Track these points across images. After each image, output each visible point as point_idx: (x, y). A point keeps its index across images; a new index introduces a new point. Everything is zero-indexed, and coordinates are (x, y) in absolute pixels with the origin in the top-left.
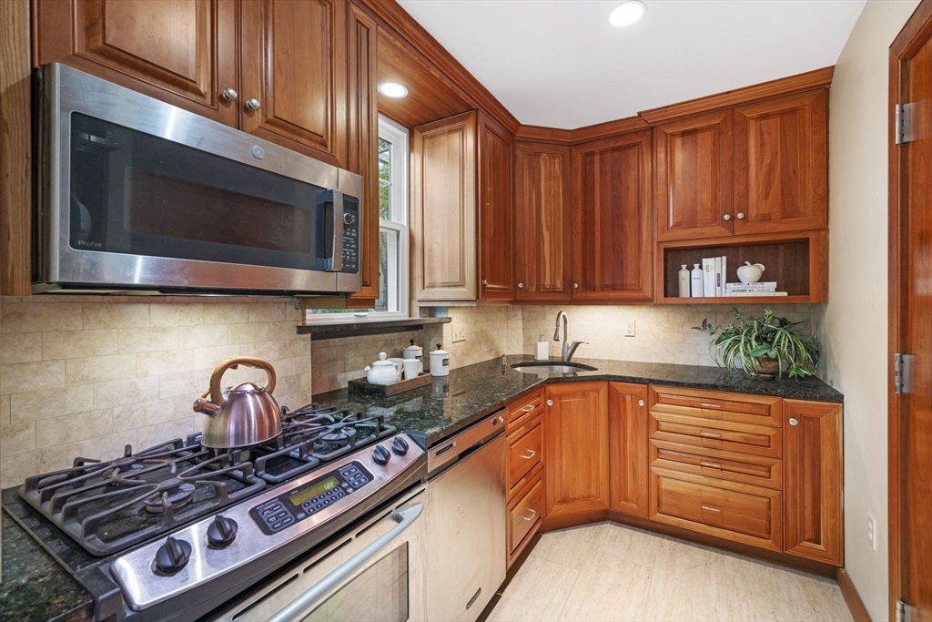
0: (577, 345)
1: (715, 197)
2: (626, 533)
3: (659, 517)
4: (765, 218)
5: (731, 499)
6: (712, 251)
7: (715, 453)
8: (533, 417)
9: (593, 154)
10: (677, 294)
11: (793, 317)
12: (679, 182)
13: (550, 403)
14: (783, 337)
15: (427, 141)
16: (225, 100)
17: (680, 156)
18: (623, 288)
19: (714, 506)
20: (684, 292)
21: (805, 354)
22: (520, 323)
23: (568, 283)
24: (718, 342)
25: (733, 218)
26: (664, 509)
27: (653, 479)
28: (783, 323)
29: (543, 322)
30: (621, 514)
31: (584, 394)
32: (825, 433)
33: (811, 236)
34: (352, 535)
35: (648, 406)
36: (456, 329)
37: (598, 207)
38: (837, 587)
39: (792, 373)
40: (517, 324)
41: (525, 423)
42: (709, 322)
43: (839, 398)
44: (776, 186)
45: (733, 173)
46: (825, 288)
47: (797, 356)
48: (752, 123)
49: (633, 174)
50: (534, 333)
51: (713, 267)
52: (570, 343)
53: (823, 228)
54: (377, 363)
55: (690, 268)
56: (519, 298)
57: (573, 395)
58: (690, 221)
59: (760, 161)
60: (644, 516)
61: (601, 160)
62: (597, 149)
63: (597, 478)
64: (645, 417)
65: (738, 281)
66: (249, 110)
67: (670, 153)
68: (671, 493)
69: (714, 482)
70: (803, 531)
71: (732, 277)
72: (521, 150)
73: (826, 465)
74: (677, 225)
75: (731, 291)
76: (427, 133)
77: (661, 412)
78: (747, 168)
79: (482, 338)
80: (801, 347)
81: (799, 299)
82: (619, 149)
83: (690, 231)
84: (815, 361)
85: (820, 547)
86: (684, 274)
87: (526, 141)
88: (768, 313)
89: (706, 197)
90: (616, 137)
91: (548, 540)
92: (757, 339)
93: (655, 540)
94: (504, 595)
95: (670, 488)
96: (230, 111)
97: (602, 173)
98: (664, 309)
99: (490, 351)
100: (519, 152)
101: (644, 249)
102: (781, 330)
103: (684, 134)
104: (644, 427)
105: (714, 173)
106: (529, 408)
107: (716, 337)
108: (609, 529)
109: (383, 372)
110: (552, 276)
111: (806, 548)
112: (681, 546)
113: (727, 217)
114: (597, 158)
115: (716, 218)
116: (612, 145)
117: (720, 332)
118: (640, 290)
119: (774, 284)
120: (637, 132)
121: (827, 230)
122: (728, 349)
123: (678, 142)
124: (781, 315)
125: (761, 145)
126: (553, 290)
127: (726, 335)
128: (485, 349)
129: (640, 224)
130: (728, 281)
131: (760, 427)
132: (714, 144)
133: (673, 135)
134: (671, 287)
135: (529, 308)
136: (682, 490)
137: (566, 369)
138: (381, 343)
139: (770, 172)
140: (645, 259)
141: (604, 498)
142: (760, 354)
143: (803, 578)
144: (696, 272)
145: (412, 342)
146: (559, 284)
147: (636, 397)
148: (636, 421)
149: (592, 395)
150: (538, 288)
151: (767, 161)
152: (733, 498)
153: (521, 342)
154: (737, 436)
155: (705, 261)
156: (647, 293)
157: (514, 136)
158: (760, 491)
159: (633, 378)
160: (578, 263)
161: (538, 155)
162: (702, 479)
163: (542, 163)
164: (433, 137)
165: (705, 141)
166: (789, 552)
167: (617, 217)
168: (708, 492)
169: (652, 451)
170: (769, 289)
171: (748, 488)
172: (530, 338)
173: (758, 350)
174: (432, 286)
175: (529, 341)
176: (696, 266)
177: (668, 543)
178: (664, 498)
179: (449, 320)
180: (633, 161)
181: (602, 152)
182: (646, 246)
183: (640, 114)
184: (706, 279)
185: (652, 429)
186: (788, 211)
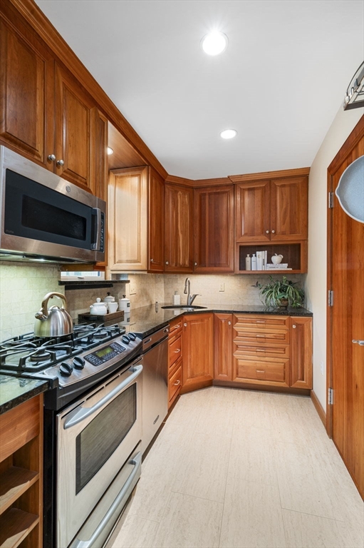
0: (196, 296)
1: (262, 222)
2: (222, 390)
3: (238, 380)
4: (283, 233)
5: (269, 366)
6: (261, 248)
7: (262, 345)
8: (178, 332)
9: (205, 194)
10: (245, 269)
11: (294, 280)
12: (246, 213)
13: (185, 325)
14: (290, 289)
15: (118, 179)
16: (49, 160)
17: (247, 200)
18: (219, 265)
19: (262, 370)
20: (248, 268)
21: (299, 297)
22: (163, 285)
23: (192, 262)
24: (263, 293)
25: (270, 232)
26: (239, 375)
27: (235, 360)
28: (290, 283)
29: (176, 284)
30: (220, 381)
31: (202, 320)
32: (306, 330)
33: (301, 242)
34: (104, 385)
35: (232, 325)
36: (132, 287)
37: (207, 222)
38: (310, 399)
39: (294, 305)
40: (161, 285)
41: (175, 334)
42: (259, 283)
43: (311, 315)
44: (288, 218)
45: (270, 211)
46: (307, 267)
47: (296, 298)
48: (278, 188)
49: (225, 206)
50: (171, 291)
51: (262, 255)
52: (191, 295)
53: (306, 240)
54: (95, 304)
55: (251, 256)
56: (166, 270)
57: (197, 321)
58: (251, 233)
59: (281, 207)
60: (230, 380)
61: (209, 198)
62: (207, 192)
63: (208, 364)
64: (231, 330)
65: (272, 263)
66: (58, 165)
67: (242, 198)
68: (243, 366)
69: (262, 359)
70: (298, 376)
71: (269, 261)
72: (168, 188)
73: (306, 345)
74: (246, 234)
75: (269, 268)
76: (117, 175)
77: (238, 327)
78: (276, 209)
79: (144, 293)
80: (297, 293)
81: (297, 271)
82: (218, 193)
83: (252, 237)
84: (303, 300)
85: (304, 382)
86: (248, 259)
87: (171, 184)
88: (284, 278)
89: (258, 221)
90: (217, 187)
91: (183, 398)
92: (280, 290)
93: (235, 391)
94: (166, 423)
95: (243, 364)
96: (51, 165)
97: (209, 205)
98: (239, 278)
99: (148, 300)
100: (167, 190)
101: (230, 246)
102: (289, 286)
103: (249, 190)
104: (230, 336)
105: (262, 210)
106: (178, 326)
107: (262, 290)
108: (213, 389)
109: (98, 309)
110: (183, 259)
111: (299, 384)
112: (247, 393)
113: (267, 232)
114: (207, 197)
115: (263, 232)
116: (214, 191)
117: (264, 287)
118: (228, 266)
119: (287, 265)
120: (227, 186)
121: (307, 240)
122: (267, 296)
123: (246, 193)
124: (290, 280)
125: (282, 199)
126: (183, 266)
127: (267, 289)
128: (145, 299)
129: (228, 233)
130: (268, 263)
131: (281, 330)
132: (262, 196)
133: (244, 189)
134: (243, 265)
135: (169, 276)
136: (248, 364)
137: (190, 309)
138: (91, 294)
139: (285, 212)
140: (231, 251)
141: (211, 374)
142: (281, 297)
143: (298, 397)
144: (253, 258)
145: (109, 294)
146: (187, 263)
147: (228, 320)
148: (227, 333)
149: (206, 320)
150: (176, 265)
151: (284, 207)
152: (271, 365)
153: (163, 296)
154: (271, 336)
155: (257, 253)
156: (232, 268)
157: (164, 180)
158: (281, 360)
159: (226, 311)
160: (197, 251)
161: (176, 192)
162: (258, 358)
163: (179, 197)
164: (122, 177)
165: (258, 194)
166: (293, 386)
167: (216, 228)
168: (259, 364)
169: (234, 346)
170: (285, 267)
171: (276, 360)
172: (168, 294)
173: (280, 295)
174: (120, 262)
175: (167, 295)
176: (254, 255)
177: (241, 392)
178: (239, 369)
179: (128, 282)
180: (225, 200)
181: (210, 194)
182: (231, 245)
183: (229, 177)
184: (258, 262)
185: (234, 336)
186: (293, 231)
